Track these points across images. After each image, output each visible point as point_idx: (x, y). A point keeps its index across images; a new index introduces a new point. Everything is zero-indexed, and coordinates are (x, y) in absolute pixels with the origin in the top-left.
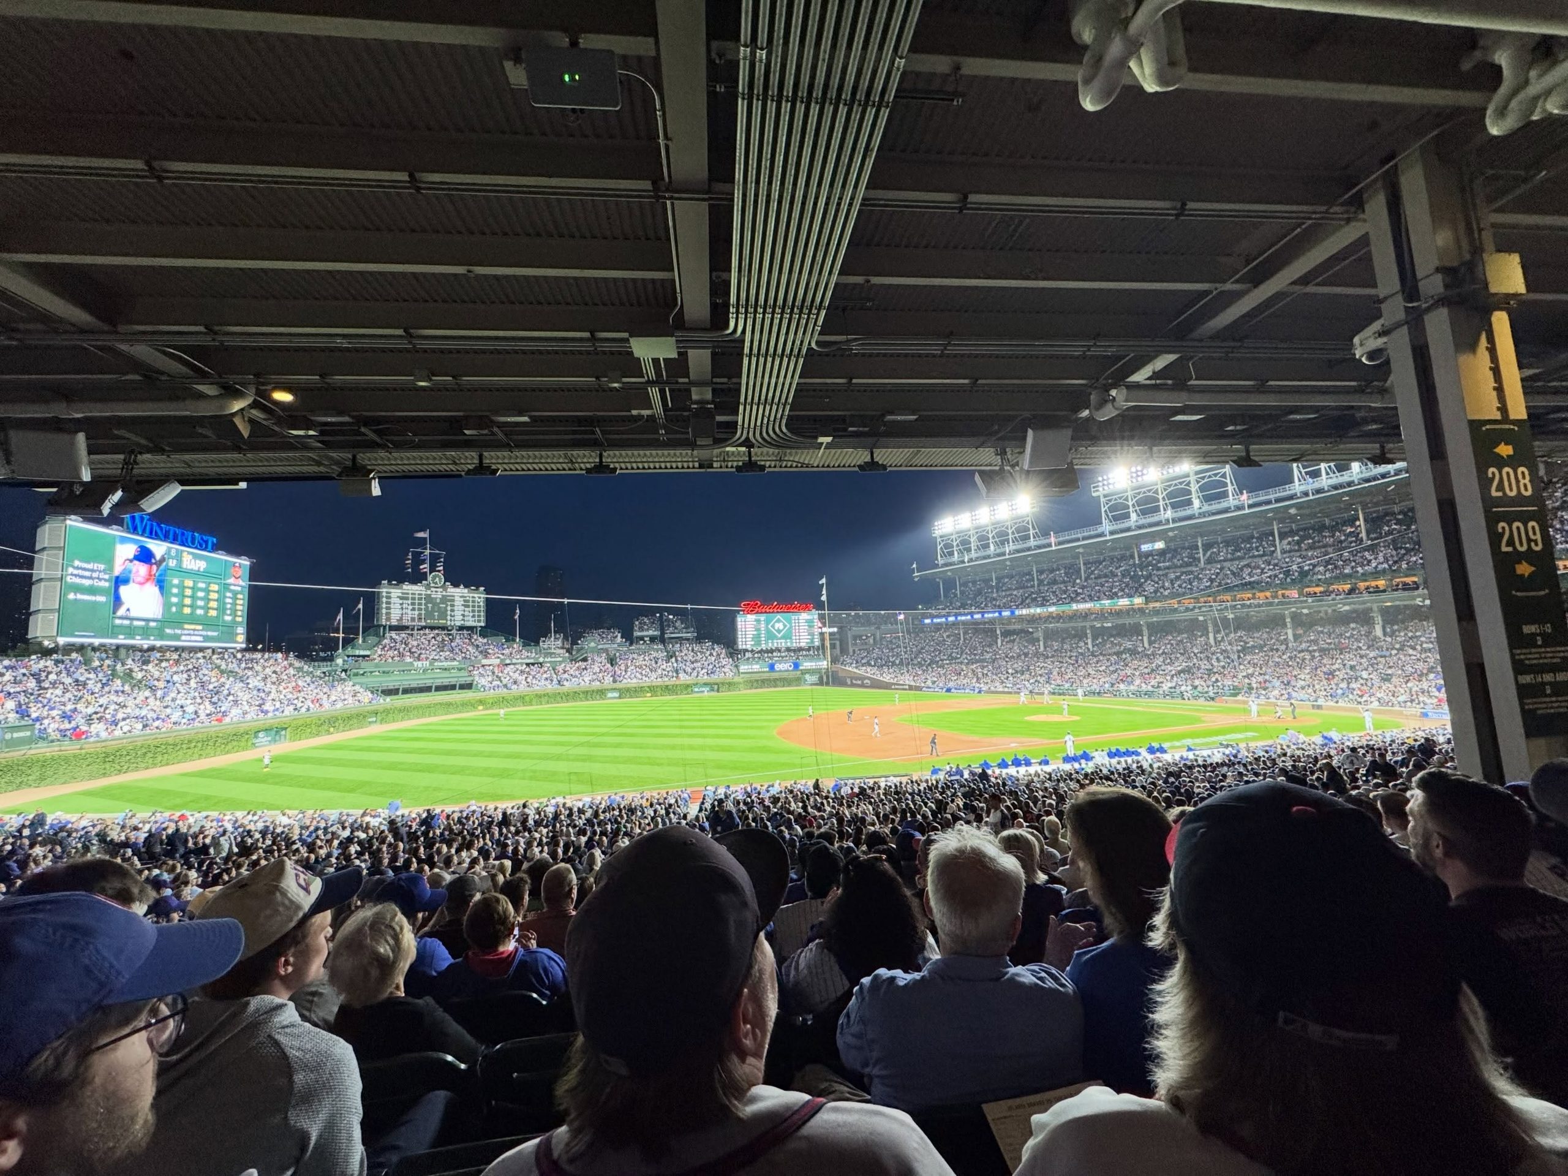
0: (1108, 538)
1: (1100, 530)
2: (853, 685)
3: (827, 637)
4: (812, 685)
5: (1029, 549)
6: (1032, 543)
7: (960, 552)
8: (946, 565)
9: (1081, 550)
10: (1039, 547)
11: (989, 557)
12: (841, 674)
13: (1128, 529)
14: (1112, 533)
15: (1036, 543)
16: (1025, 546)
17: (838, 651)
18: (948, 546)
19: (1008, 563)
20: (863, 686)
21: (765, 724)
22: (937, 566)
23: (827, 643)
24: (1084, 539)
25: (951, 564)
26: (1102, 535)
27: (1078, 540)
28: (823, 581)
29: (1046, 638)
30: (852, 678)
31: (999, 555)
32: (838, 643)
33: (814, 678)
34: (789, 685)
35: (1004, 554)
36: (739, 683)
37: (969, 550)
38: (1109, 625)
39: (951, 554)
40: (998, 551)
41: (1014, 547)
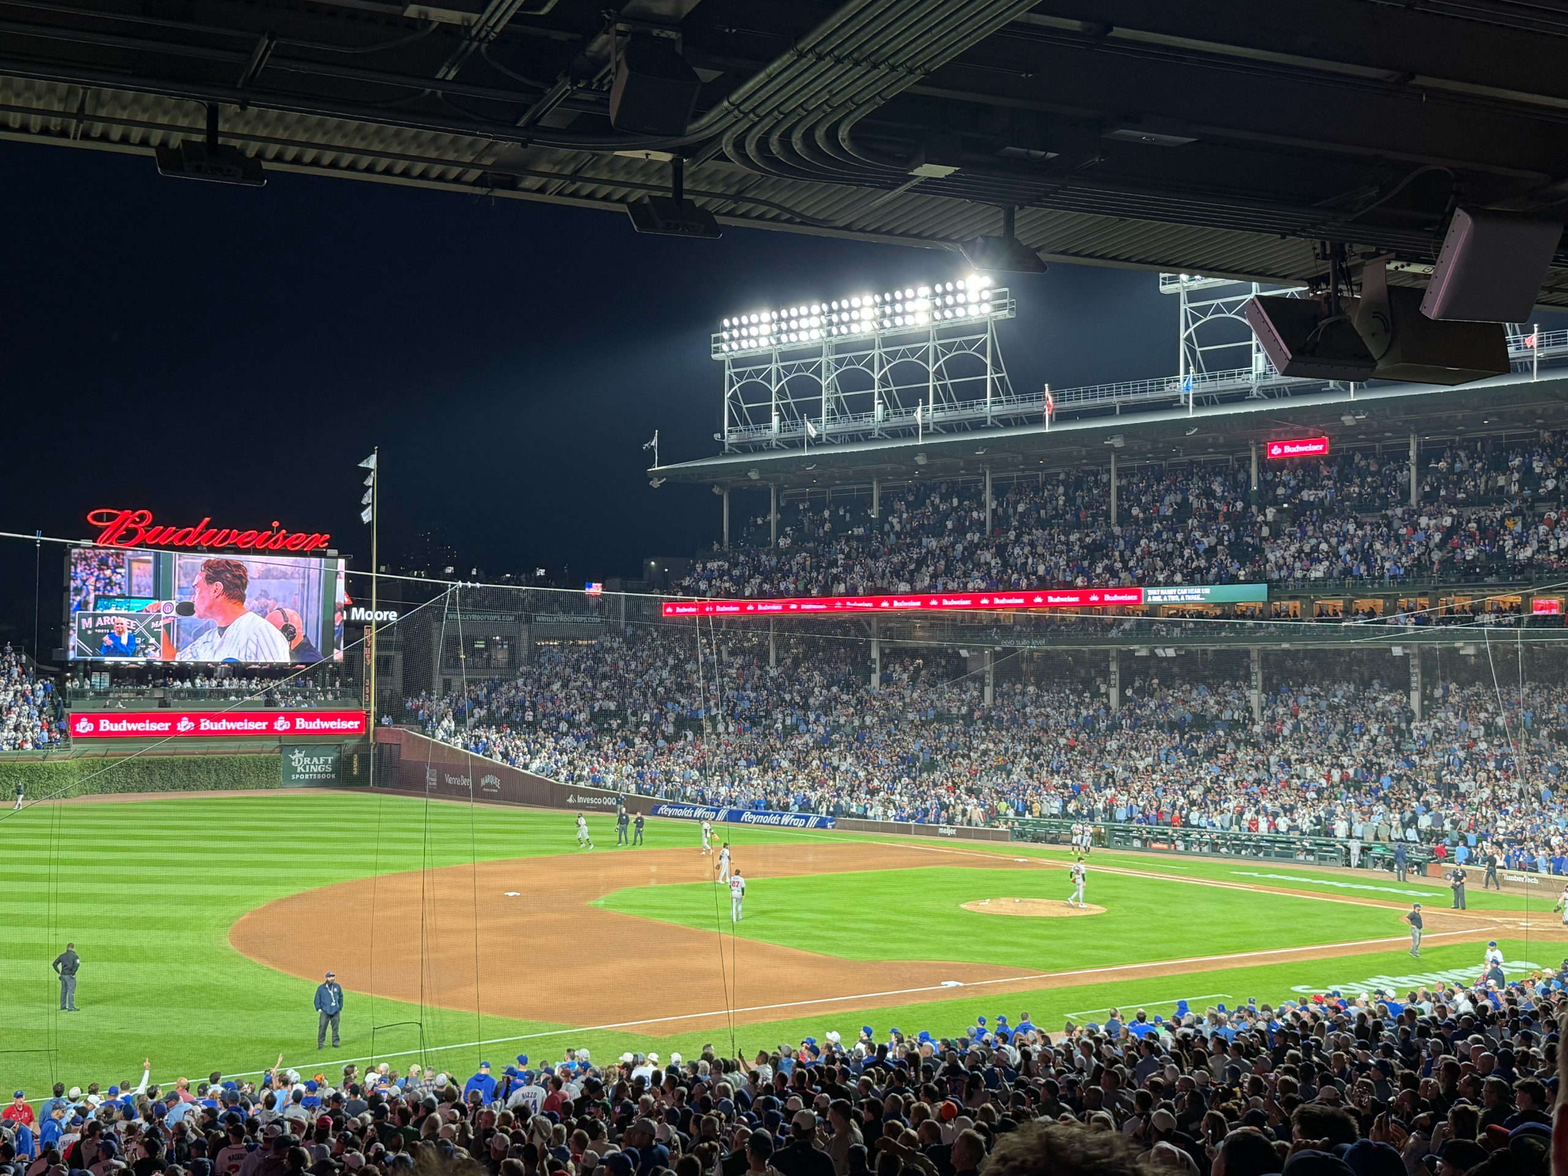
0: (1191, 415)
1: (1168, 391)
2: (444, 791)
3: (371, 636)
4: (313, 783)
5: (978, 425)
6: (989, 408)
7: (786, 414)
8: (743, 448)
9: (1118, 442)
10: (1006, 422)
11: (866, 436)
12: (406, 755)
13: (1241, 396)
14: (1200, 402)
15: (997, 409)
16: (968, 413)
17: (397, 683)
18: (755, 392)
19: (921, 460)
20: (481, 795)
21: (184, 912)
22: (717, 449)
23: (371, 655)
24: (1128, 410)
25: (758, 448)
26: (1172, 404)
27: (1107, 412)
28: (372, 462)
29: (1000, 677)
30: (443, 770)
31: (894, 434)
32: (398, 657)
33: (320, 764)
34: (236, 784)
35: (909, 432)
36: (63, 772)
37: (813, 411)
38: (1171, 653)
39: (762, 417)
40: (895, 421)
41: (940, 416)
